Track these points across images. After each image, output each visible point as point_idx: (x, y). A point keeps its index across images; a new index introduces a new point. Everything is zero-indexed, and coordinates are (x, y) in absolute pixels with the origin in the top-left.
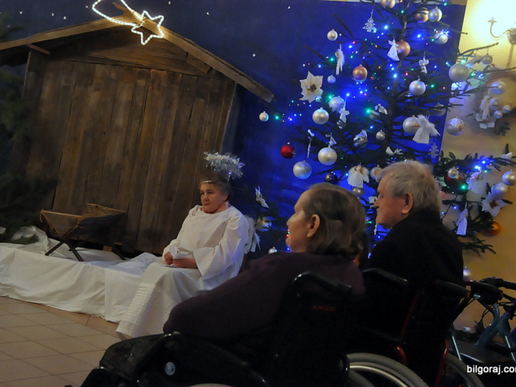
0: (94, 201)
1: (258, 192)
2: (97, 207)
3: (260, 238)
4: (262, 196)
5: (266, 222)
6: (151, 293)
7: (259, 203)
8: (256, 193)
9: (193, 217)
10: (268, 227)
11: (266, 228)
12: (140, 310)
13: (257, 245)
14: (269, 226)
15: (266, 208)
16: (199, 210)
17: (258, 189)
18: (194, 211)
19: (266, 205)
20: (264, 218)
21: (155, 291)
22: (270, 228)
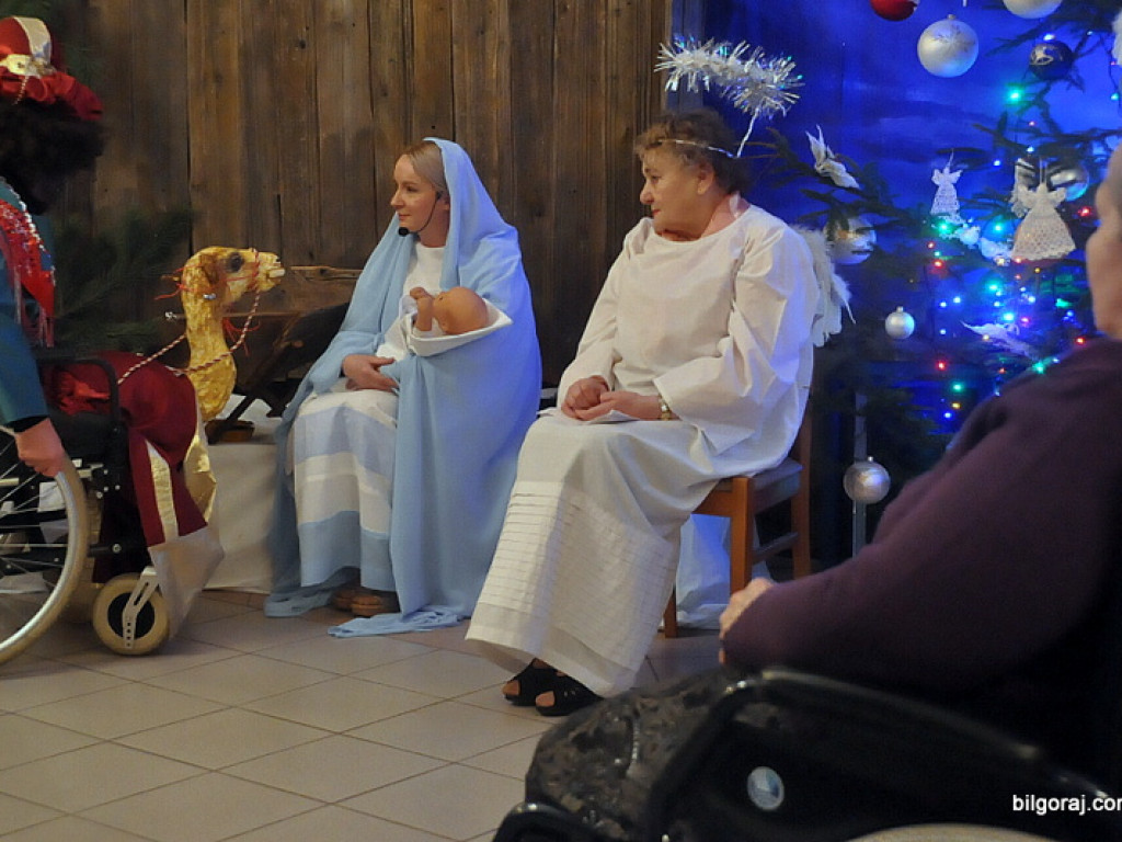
0: (311, 255)
1: (818, 145)
2: (322, 271)
3: (851, 289)
4: (831, 155)
5: (859, 231)
6: (553, 511)
7: (827, 180)
8: (813, 148)
9: (639, 255)
10: (867, 247)
11: (859, 252)
12: (529, 568)
13: (844, 310)
14: (870, 243)
15: (851, 189)
16: (652, 234)
17: (818, 138)
18: (636, 238)
19: (850, 181)
20: (853, 223)
21: (563, 501)
22: (876, 251)
